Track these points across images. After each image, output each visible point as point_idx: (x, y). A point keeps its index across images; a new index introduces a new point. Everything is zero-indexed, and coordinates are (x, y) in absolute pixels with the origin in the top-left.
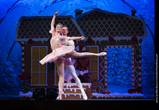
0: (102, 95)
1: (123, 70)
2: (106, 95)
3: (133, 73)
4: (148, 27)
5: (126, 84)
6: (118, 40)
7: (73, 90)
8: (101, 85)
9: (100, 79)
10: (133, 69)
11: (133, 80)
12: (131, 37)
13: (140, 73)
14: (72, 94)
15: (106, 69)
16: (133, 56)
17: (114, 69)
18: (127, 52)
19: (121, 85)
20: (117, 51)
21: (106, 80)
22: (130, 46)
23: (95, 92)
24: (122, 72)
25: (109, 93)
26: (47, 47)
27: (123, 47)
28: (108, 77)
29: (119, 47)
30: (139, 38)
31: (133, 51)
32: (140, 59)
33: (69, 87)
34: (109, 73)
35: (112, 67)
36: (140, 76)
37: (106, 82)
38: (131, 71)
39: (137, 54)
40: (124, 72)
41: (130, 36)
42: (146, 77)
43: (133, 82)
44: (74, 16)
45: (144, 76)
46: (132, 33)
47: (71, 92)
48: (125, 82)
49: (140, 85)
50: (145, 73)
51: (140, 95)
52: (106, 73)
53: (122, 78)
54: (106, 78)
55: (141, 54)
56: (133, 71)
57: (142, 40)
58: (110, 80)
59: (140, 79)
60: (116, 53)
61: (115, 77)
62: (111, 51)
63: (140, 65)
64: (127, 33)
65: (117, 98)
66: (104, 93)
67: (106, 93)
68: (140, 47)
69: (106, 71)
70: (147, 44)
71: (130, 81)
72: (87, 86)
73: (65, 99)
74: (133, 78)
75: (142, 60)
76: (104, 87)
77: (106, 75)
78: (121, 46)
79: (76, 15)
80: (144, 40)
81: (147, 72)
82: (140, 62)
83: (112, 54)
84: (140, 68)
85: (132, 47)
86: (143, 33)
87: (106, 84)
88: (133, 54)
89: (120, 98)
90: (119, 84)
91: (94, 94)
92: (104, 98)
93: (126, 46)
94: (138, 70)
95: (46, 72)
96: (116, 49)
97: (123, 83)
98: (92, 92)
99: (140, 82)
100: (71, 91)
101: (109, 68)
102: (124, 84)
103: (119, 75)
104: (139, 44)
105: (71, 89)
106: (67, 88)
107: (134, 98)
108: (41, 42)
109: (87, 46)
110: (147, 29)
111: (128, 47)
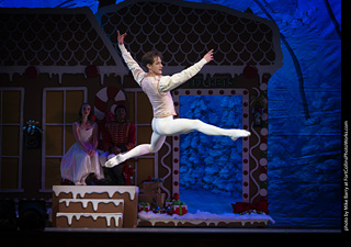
0: (165, 218)
1: (220, 152)
2: (175, 219)
3: (246, 161)
4: (286, 44)
5: (228, 188)
6: (209, 75)
7: (90, 204)
8: (163, 191)
9: (160, 176)
10: (245, 150)
11: (246, 179)
12: (243, 67)
13: (263, 162)
14: (87, 215)
15: (176, 150)
16: (245, 116)
17: (196, 150)
18: (231, 105)
19: (215, 191)
20: (207, 102)
21: (176, 178)
22: (239, 91)
23: (147, 210)
24: (219, 157)
25: (185, 212)
26: (23, 90)
27: (222, 93)
28: (182, 170)
29: (211, 93)
30: (261, 70)
31: (245, 105)
32: (263, 124)
33: (79, 196)
34: (183, 161)
35: (193, 144)
36: (263, 170)
37: (176, 184)
38: (241, 154)
39: (256, 110)
40: (222, 159)
41: (239, 63)
42: (279, 171)
43: (246, 184)
44: (95, 10)
45: (274, 169)
46: (245, 56)
47: (84, 210)
48: (226, 183)
49: (263, 192)
50: (276, 162)
51: (263, 217)
52: (176, 161)
53: (216, 174)
54: (176, 172)
55: (266, 111)
56: (246, 156)
57: (269, 76)
58: (186, 178)
59: (263, 177)
60: (204, 108)
61: (200, 170)
62: (191, 103)
63: (264, 140)
64: (232, 57)
65: (203, 225)
66: (170, 213)
67: (177, 212)
68: (264, 94)
69: (176, 155)
70: (282, 85)
71: (237, 182)
72: (128, 194)
73: (70, 230)
74: (246, 173)
75: (270, 126)
76: (172, 198)
77: (176, 166)
78: (216, 91)
79: (100, 6)
80: (274, 76)
81: (282, 158)
82: (264, 132)
83: (193, 110)
84: (263, 147)
85: (245, 93)
86: (272, 56)
87: (176, 189)
88: (246, 110)
89: (212, 226)
90: (210, 189)
91: (144, 215)
92: (171, 225)
93: (228, 91)
94: (259, 154)
95: (20, 157)
96: (203, 97)
97: (220, 186)
98: (139, 211)
99: (264, 185)
100: (85, 206)
101: (184, 146)
102: (223, 190)
103: (210, 165)
104: (263, 87)
105: (85, 203)
106: (75, 200)
107: (248, 225)
108: (8, 75)
109: (127, 90)
110: (283, 46)
111: (233, 92)
